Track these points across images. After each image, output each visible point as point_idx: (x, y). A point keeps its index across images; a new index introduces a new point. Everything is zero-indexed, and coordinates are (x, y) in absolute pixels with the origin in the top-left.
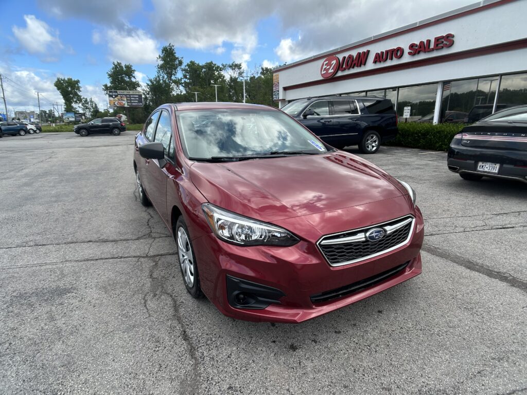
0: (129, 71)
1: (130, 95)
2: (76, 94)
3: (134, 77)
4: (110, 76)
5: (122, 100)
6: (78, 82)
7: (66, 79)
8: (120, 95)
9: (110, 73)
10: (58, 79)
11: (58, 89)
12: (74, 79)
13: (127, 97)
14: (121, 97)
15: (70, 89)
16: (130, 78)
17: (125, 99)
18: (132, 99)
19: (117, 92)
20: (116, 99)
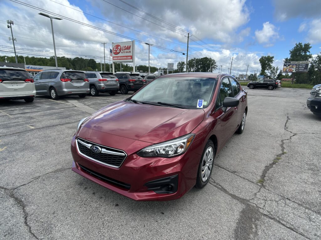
0: (307, 47)
1: (299, 64)
2: (269, 65)
3: (309, 52)
4: (291, 52)
5: (292, 68)
6: (273, 57)
7: (267, 56)
8: (292, 64)
9: (291, 50)
10: (262, 57)
11: (261, 62)
12: (271, 56)
13: (296, 66)
14: (292, 66)
15: (267, 62)
16: (305, 53)
17: (295, 67)
18: (300, 67)
19: (290, 63)
20: (288, 67)
